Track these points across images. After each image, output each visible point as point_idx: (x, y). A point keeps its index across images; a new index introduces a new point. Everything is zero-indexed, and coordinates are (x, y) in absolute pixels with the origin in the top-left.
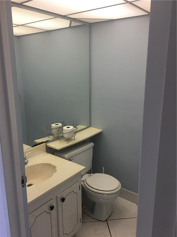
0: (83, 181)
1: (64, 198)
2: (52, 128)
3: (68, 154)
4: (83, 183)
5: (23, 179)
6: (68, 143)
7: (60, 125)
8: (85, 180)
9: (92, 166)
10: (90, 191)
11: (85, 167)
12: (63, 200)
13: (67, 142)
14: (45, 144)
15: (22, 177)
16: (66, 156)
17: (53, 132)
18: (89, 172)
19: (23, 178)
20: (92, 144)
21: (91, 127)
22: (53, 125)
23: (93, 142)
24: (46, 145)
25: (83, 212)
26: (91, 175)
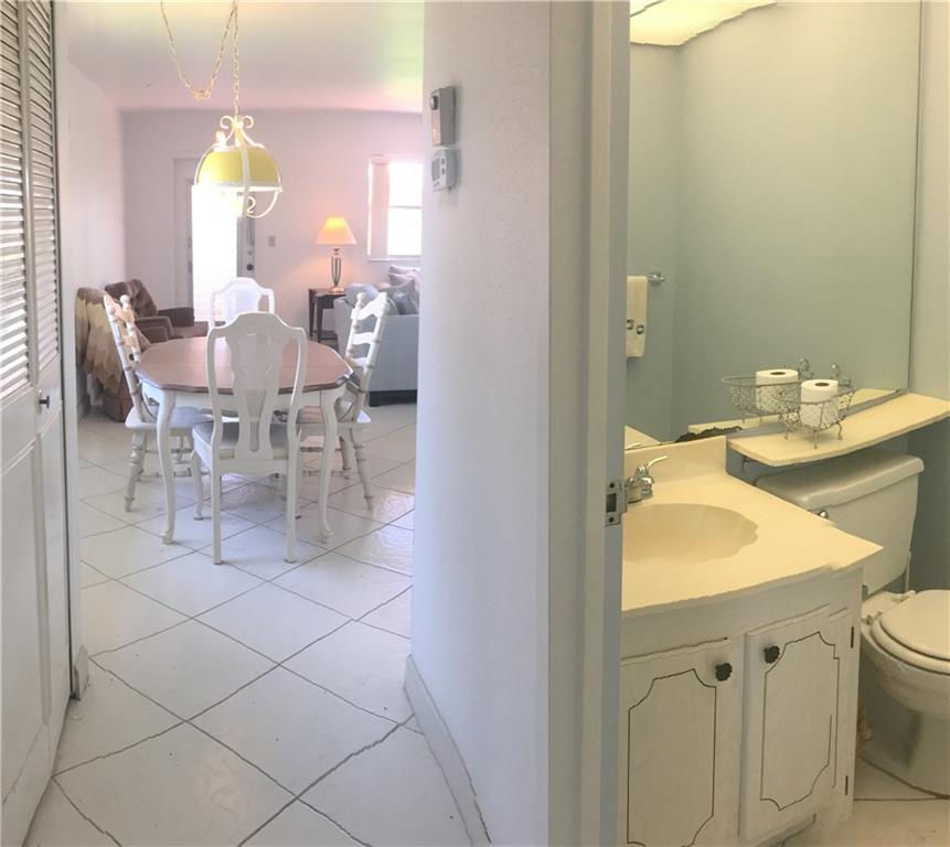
0: (869, 621)
1: (777, 649)
2: (758, 383)
3: (811, 495)
4: (865, 629)
5: (615, 495)
6: (816, 447)
7: (791, 374)
8: (876, 618)
9: (912, 561)
10: (900, 664)
11: (880, 548)
12: (772, 654)
13: (812, 445)
14: (723, 437)
15: (612, 486)
16: (805, 499)
17: (760, 400)
18: (898, 587)
19: (612, 491)
20: (915, 465)
21: (914, 395)
22: (764, 375)
23: (921, 458)
24: (728, 444)
25: (863, 757)
26: (907, 597)
